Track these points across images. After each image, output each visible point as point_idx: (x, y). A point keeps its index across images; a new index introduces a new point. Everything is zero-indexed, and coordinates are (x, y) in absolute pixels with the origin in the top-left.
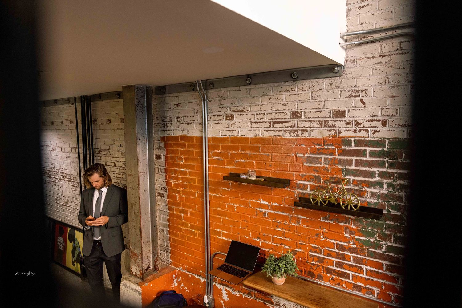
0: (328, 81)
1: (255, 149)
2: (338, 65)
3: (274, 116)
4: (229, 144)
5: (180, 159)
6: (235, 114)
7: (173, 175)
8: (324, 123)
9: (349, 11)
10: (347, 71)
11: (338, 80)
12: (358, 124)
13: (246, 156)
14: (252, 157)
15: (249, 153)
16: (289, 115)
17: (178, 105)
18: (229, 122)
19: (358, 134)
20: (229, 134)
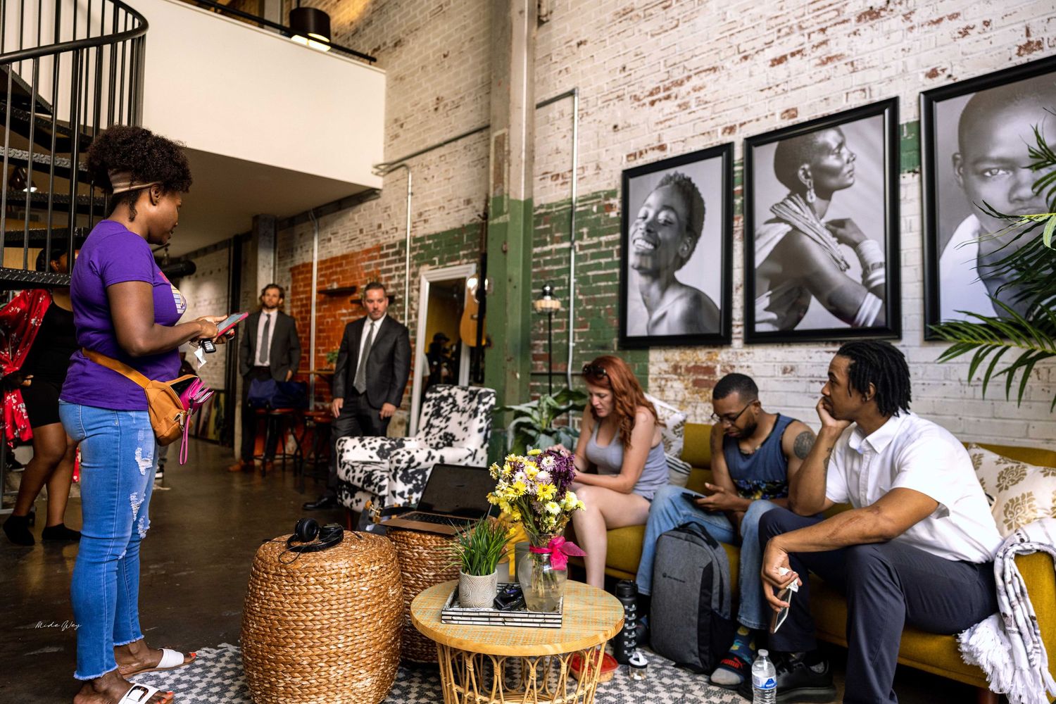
0: (374, 202)
1: (341, 265)
2: (378, 189)
3: (352, 234)
4: (328, 264)
5: (300, 286)
6: (332, 237)
7: (295, 303)
8: (374, 236)
9: (385, 148)
10: (384, 192)
11: (379, 200)
12: (387, 232)
13: (335, 273)
14: (341, 272)
15: (339, 269)
16: (358, 232)
17: (301, 235)
18: (329, 244)
19: (388, 240)
20: (329, 256)
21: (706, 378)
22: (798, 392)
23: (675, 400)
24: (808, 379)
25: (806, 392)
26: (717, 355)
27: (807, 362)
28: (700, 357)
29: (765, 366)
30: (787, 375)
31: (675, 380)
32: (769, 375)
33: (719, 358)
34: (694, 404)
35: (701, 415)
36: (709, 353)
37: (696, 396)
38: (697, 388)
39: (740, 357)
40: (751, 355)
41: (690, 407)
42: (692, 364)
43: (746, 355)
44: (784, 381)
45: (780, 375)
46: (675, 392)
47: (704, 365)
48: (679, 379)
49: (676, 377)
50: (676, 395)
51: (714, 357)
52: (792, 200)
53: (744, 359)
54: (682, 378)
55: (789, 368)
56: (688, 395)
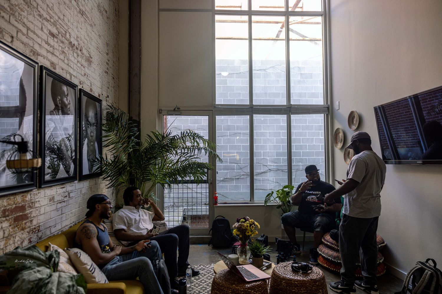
21: (21, 214)
22: (54, 210)
23: (3, 238)
24: (57, 202)
25: (56, 210)
26: (26, 197)
27: (56, 194)
28: (18, 200)
29: (45, 199)
30: (51, 202)
31: (4, 221)
32: (46, 204)
33: (27, 199)
34: (14, 236)
35: (18, 241)
36: (23, 196)
37: (15, 229)
38: (16, 223)
39: (36, 196)
40: (40, 194)
41: (12, 239)
42: (14, 206)
43: (38, 194)
44: (51, 205)
45: (49, 203)
46: (4, 230)
47: (20, 205)
48: (6, 220)
49: (4, 219)
50: (4, 233)
51: (25, 199)
52: (55, 111)
53: (37, 197)
54: (8, 218)
55: (51, 198)
56: (11, 230)
